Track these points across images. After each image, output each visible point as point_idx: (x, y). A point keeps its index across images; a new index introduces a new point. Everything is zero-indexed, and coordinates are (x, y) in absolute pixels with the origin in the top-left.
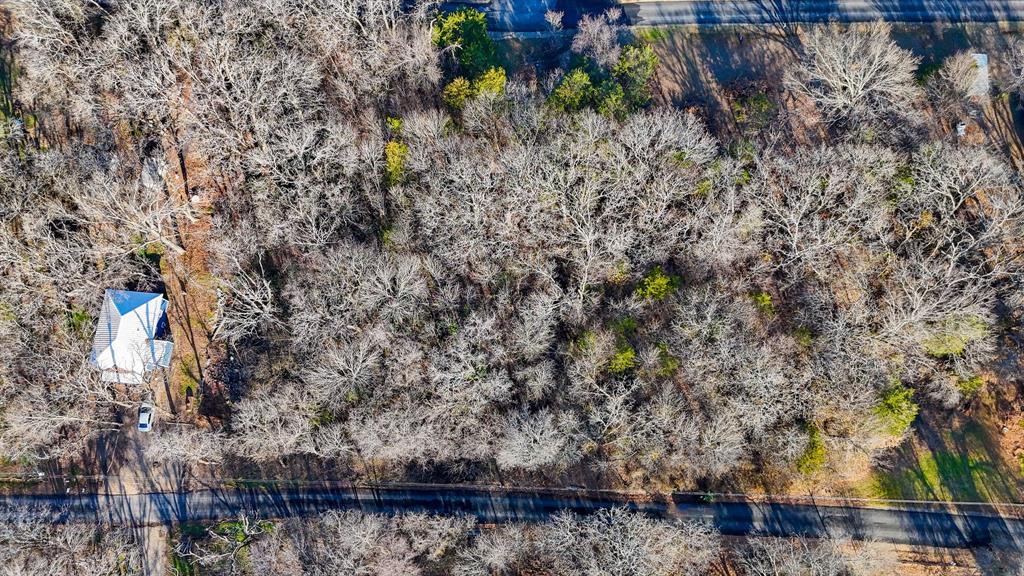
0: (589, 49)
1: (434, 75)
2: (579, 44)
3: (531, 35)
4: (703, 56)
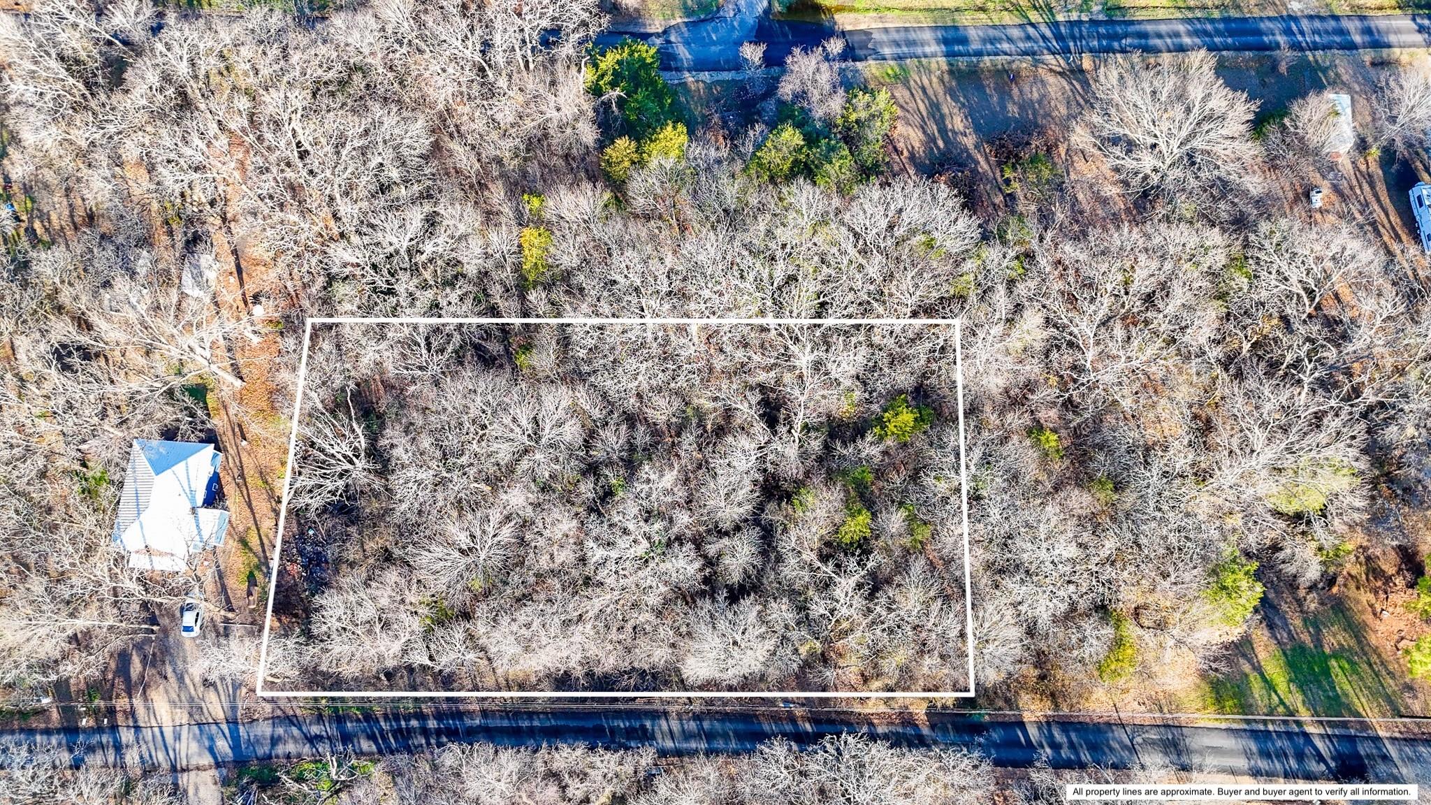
0: (802, 95)
1: (589, 134)
2: (787, 89)
3: (720, 75)
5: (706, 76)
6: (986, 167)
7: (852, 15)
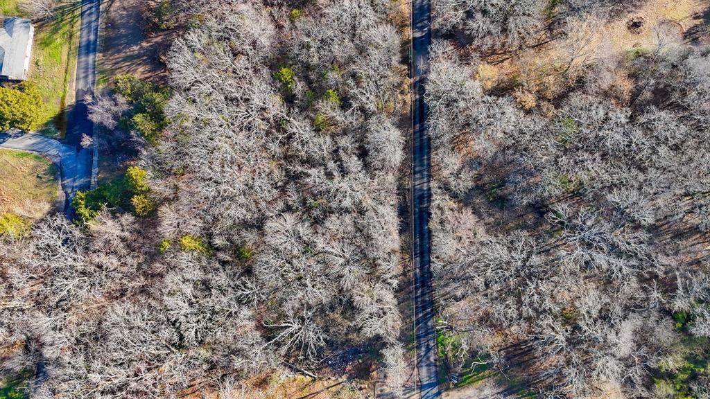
0: (115, 117)
1: (127, 218)
3: (95, 163)
4: (119, 52)
5: (95, 170)
6: (159, 38)
7: (67, 98)
